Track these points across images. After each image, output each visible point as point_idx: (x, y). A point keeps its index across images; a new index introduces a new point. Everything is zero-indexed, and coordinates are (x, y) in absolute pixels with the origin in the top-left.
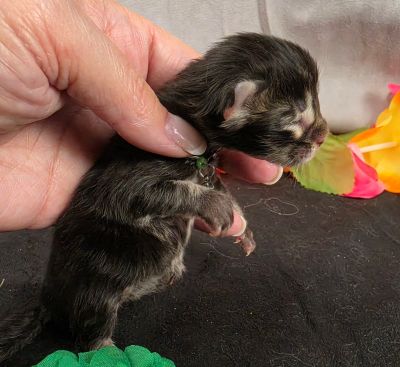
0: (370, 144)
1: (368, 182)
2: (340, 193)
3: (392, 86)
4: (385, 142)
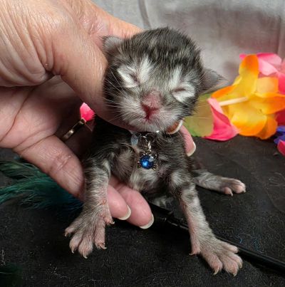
0: (228, 99)
1: (225, 127)
2: (203, 136)
4: (239, 97)
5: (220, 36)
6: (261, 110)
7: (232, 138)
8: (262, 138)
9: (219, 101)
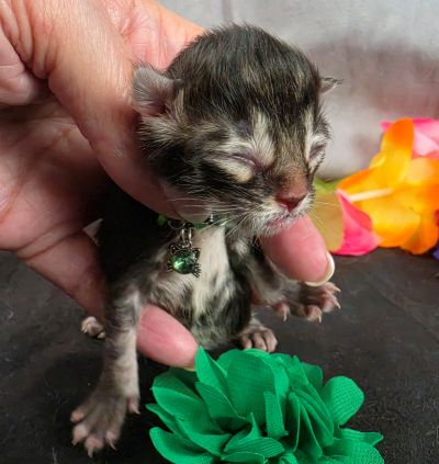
3: (386, 125)
4: (379, 189)
5: (352, 91)
6: (412, 209)
7: (372, 252)
8: (414, 252)
9: (350, 194)
